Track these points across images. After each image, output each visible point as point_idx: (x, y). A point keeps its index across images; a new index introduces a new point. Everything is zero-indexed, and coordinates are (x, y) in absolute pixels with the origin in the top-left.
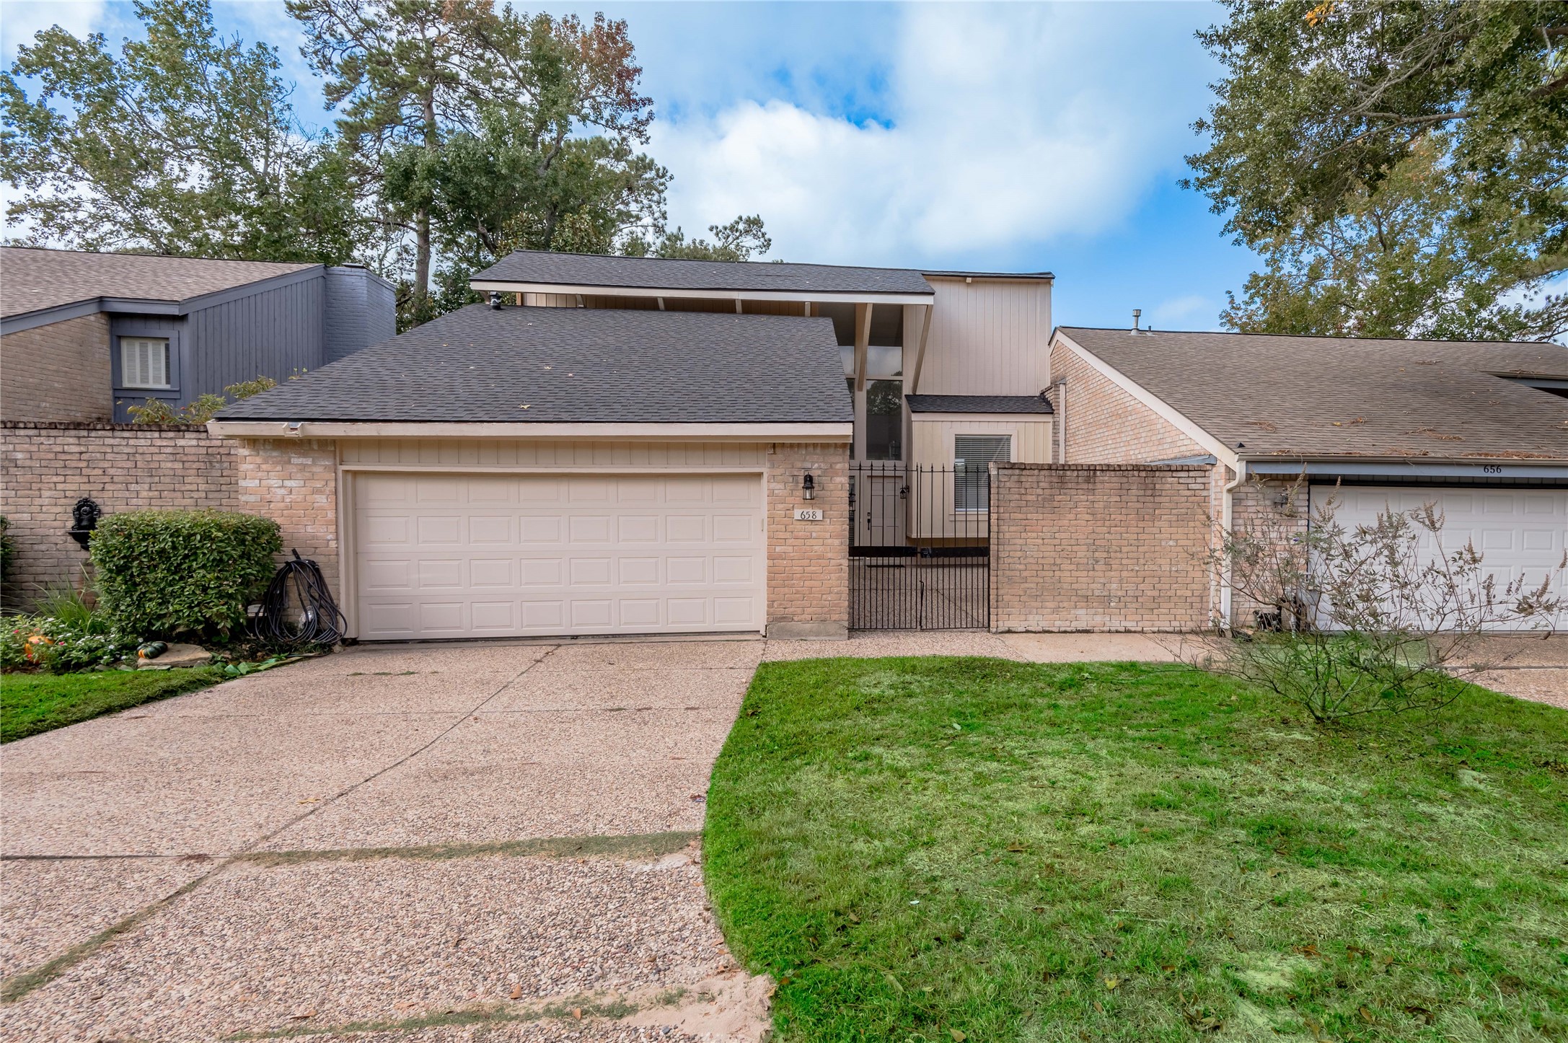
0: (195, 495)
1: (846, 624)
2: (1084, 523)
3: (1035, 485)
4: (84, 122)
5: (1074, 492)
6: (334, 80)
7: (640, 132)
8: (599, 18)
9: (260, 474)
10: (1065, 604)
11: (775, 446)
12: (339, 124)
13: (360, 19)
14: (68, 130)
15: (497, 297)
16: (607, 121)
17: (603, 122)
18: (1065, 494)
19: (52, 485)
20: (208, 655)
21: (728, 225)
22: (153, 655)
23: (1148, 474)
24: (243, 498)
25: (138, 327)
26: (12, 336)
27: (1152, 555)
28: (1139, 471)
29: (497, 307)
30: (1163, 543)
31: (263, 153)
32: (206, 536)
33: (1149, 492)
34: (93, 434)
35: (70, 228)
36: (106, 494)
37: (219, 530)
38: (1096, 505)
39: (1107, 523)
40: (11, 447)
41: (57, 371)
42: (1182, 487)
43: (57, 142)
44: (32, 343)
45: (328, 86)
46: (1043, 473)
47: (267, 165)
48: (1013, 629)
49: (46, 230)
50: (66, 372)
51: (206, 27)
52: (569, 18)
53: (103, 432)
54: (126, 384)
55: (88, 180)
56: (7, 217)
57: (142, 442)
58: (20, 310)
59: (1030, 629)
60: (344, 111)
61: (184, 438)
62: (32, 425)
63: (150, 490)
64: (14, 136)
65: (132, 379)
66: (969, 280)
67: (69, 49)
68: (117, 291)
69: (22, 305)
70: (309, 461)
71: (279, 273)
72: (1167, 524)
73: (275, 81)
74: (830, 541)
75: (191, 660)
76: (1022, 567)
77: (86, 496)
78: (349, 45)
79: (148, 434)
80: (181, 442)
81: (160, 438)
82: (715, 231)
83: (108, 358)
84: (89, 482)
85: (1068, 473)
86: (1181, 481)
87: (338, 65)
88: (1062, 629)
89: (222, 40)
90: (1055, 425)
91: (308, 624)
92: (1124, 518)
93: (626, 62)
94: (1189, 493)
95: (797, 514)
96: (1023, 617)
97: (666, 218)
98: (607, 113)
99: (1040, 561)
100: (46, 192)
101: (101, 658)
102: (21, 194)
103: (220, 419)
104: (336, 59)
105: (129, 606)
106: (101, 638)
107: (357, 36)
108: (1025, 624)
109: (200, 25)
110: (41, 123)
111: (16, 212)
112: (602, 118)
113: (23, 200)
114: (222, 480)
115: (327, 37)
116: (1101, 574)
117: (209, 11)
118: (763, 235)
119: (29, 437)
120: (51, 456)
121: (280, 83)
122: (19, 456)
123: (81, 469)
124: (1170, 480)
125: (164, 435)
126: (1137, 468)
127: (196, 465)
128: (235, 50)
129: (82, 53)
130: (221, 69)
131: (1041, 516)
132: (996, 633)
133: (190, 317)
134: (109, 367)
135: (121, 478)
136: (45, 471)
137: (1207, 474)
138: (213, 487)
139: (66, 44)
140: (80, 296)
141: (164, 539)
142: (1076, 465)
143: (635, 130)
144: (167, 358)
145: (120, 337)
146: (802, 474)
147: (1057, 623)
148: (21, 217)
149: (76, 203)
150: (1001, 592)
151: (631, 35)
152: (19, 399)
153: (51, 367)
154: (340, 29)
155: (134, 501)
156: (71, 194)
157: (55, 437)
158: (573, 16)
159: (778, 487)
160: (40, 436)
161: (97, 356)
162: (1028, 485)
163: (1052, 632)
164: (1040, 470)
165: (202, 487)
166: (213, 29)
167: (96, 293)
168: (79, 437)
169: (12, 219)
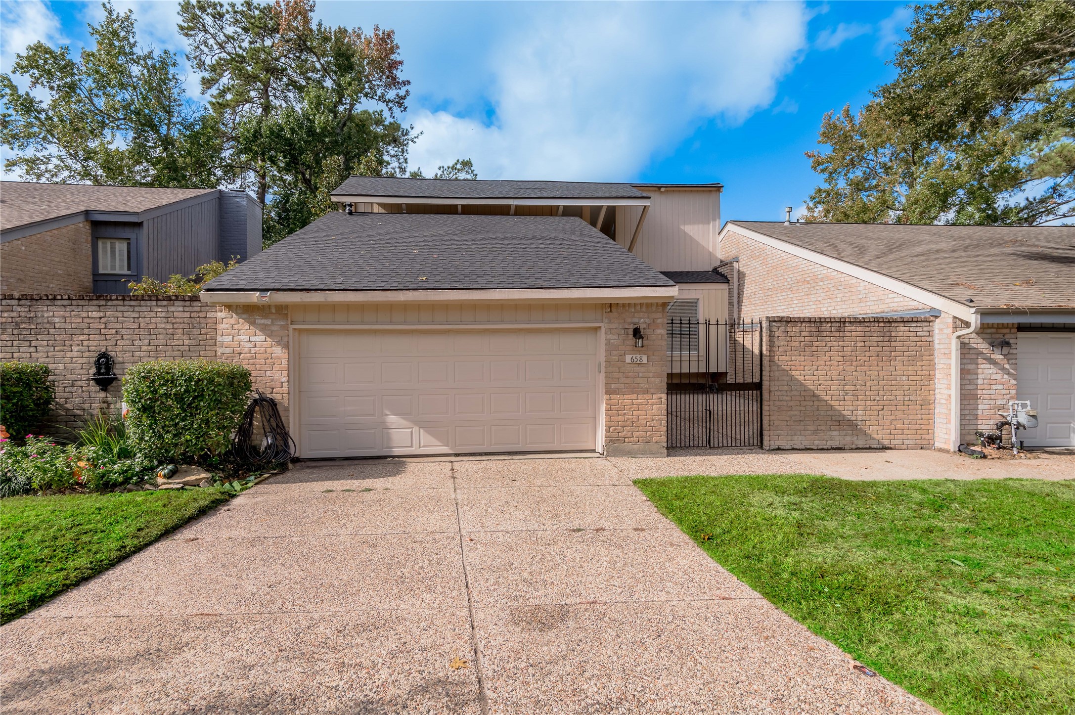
0: (180, 348)
1: (665, 444)
2: (836, 363)
3: (798, 334)
4: (55, 105)
5: (828, 339)
6: (207, 75)
7: (401, 104)
8: (377, 29)
9: (233, 331)
10: (822, 427)
11: (611, 306)
12: (211, 103)
13: (224, 34)
14: (44, 110)
15: (351, 205)
16: (379, 97)
17: (377, 98)
18: (822, 341)
19: (80, 342)
20: (209, 475)
21: (451, 165)
22: (171, 475)
23: (885, 323)
24: (220, 351)
25: (111, 231)
26: (33, 237)
27: (890, 388)
28: (879, 322)
29: (350, 213)
30: (898, 378)
31: (166, 121)
32: (211, 381)
33: (887, 339)
34: (109, 303)
35: (42, 175)
36: (118, 349)
37: (219, 377)
38: (845, 349)
39: (854, 363)
40: (51, 313)
41: (60, 262)
42: (912, 334)
43: (37, 118)
44: (45, 242)
45: (203, 79)
46: (804, 324)
47: (169, 129)
48: (782, 448)
49: (28, 176)
50: (65, 263)
51: (132, 40)
52: (356, 30)
53: (116, 302)
54: (101, 271)
55: (55, 143)
56: (5, 169)
57: (144, 309)
58: (38, 219)
59: (795, 447)
60: (212, 96)
61: (174, 305)
62: (66, 297)
63: (149, 345)
64: (10, 116)
65: (105, 267)
66: (663, 189)
67: (47, 56)
68: (96, 206)
69: (37, 216)
70: (269, 322)
71: (195, 195)
72: (901, 364)
73: (174, 76)
74: (653, 379)
75: (197, 480)
76: (788, 398)
77: (103, 350)
78: (216, 52)
79: (149, 303)
80: (172, 309)
81: (157, 305)
82: (442, 169)
83: (90, 253)
84: (106, 340)
85: (824, 325)
86: (911, 330)
87: (209, 66)
88: (820, 447)
89: (142, 48)
90: (730, 291)
91: (269, 447)
92: (867, 358)
93: (393, 57)
94: (917, 339)
95: (628, 359)
96: (789, 438)
97: (407, 163)
98: (379, 92)
99: (803, 393)
100: (30, 152)
101: (131, 478)
102: (14, 153)
103: (208, 290)
104: (208, 61)
105: (151, 437)
106: (128, 462)
107: (221, 46)
108: (792, 443)
109: (128, 40)
110: (28, 106)
111: (10, 165)
112: (376, 95)
113: (15, 158)
114: (201, 337)
115: (202, 47)
116: (850, 403)
117: (134, 30)
118: (472, 171)
119: (64, 306)
120: (80, 320)
121: (177, 76)
122: (57, 320)
123: (100, 329)
124: (903, 329)
125: (160, 303)
126: (877, 320)
127: (181, 326)
128: (149, 56)
129: (55, 58)
130: (140, 68)
131: (802, 358)
132: (769, 450)
133: (145, 224)
134: (91, 260)
135: (129, 336)
136: (74, 331)
137: (931, 324)
138: (194, 342)
139: (46, 53)
140: (74, 209)
141: (180, 384)
142: (830, 318)
143: (397, 102)
144: (129, 251)
145: (97, 238)
146: (632, 327)
147: (816, 442)
148: (14, 168)
149: (47, 158)
150: (772, 418)
151: (397, 39)
152: (36, 282)
153: (56, 259)
154: (211, 42)
155: (137, 354)
156: (45, 153)
157: (82, 306)
158: (359, 28)
159: (613, 337)
160: (72, 305)
161: (84, 252)
162: (792, 334)
163: (812, 449)
164: (802, 322)
165: (186, 342)
166: (136, 42)
167: (83, 208)
168: (99, 306)
169: (7, 170)
